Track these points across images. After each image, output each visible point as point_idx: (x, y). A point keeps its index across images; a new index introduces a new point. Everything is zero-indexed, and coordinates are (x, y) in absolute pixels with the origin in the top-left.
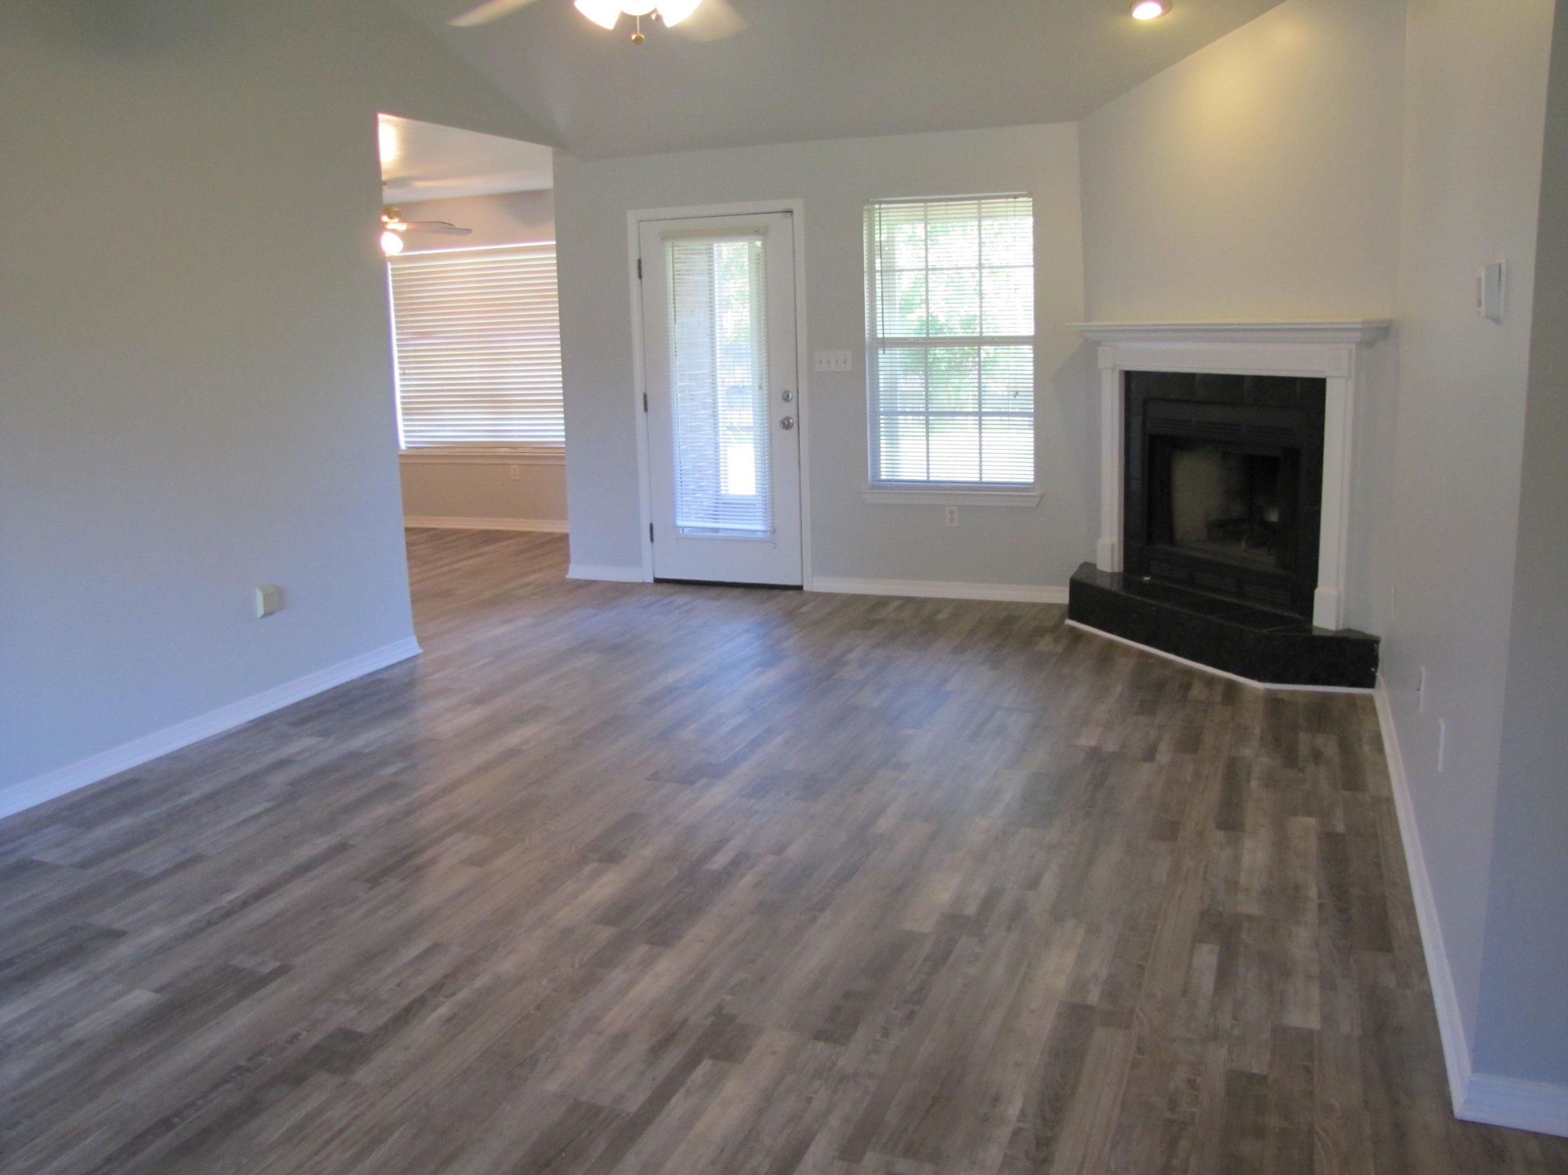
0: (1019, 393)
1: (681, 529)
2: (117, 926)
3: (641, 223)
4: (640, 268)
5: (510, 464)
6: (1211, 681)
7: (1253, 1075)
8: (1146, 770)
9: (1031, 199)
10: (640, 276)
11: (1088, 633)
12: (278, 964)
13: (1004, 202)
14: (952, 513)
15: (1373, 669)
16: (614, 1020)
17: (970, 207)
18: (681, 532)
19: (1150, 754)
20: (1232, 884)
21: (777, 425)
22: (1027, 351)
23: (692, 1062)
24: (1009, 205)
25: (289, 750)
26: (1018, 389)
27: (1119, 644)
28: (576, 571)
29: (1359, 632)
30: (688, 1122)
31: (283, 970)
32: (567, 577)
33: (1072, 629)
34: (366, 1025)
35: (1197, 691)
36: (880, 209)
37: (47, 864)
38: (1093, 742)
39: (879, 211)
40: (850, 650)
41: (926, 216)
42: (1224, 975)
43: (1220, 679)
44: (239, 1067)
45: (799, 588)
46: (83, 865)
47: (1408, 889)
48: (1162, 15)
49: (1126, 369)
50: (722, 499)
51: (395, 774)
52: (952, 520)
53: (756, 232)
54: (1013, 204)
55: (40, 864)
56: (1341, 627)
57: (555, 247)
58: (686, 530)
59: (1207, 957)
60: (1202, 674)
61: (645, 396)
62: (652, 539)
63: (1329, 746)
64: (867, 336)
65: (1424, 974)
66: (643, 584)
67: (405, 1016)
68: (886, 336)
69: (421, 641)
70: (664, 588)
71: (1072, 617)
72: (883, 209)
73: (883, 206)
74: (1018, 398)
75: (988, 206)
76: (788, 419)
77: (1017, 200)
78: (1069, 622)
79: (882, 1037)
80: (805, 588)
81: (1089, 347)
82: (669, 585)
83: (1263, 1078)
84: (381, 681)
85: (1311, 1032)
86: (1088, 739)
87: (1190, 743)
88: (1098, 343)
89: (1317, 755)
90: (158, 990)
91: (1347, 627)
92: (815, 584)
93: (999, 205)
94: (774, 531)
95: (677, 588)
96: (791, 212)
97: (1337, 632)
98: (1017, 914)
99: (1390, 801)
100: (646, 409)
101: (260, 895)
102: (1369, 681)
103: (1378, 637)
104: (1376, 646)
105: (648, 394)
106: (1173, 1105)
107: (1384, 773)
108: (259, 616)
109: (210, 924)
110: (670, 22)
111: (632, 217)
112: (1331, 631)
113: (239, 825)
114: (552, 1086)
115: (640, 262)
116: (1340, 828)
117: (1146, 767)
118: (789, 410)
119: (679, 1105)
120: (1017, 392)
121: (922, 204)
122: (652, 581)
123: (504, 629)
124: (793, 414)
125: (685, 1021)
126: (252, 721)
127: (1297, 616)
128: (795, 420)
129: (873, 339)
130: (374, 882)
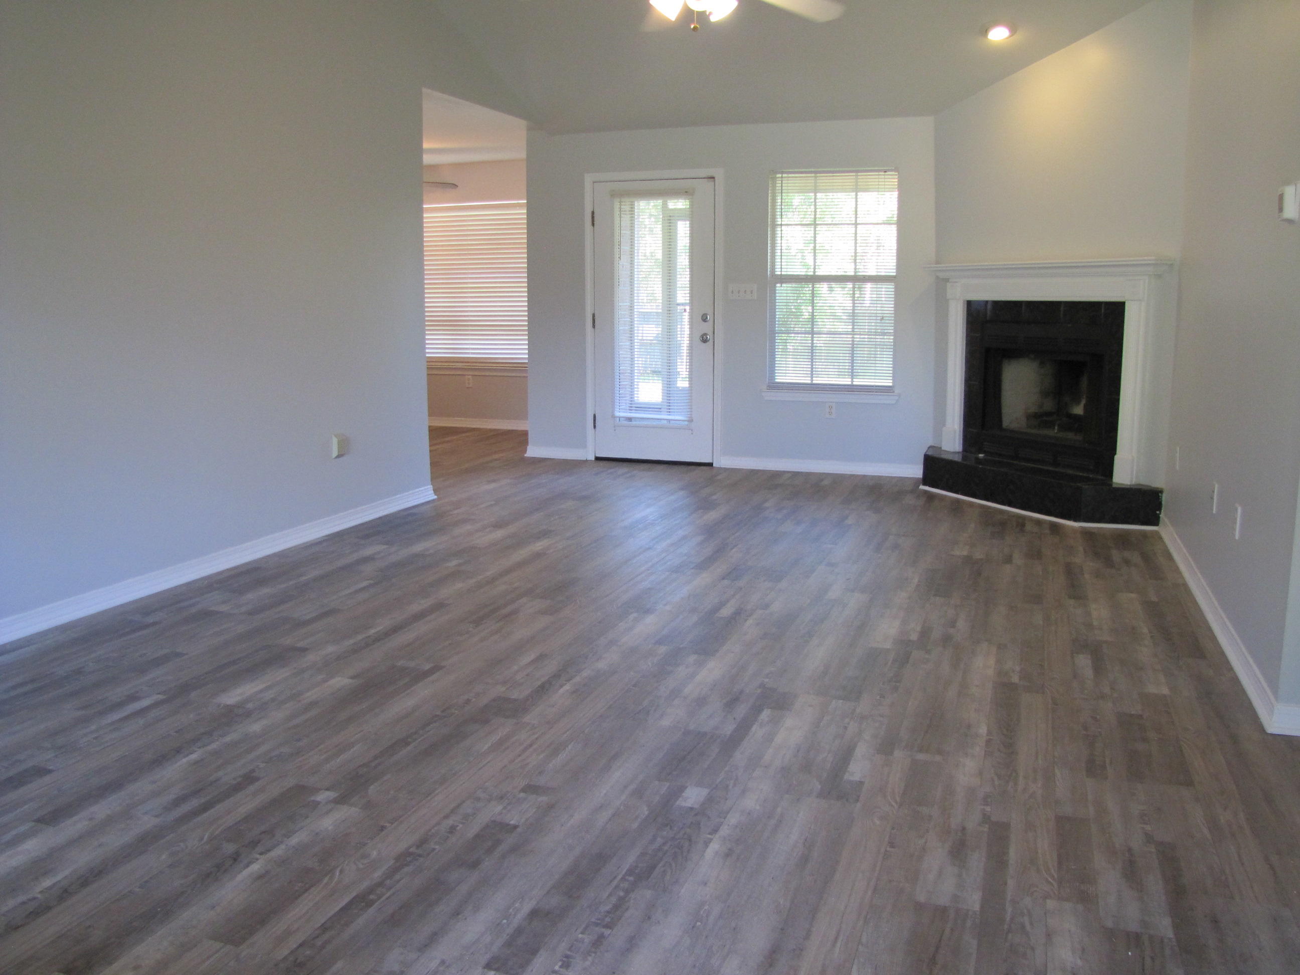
0: (885, 318)
1: (618, 419)
2: (300, 644)
3: (595, 184)
4: (593, 217)
5: (465, 375)
6: (1039, 522)
7: (1133, 715)
8: (1008, 569)
9: (897, 173)
10: (593, 224)
11: (939, 494)
12: (432, 665)
13: (877, 175)
14: (830, 407)
15: (1158, 512)
16: (691, 690)
17: (848, 179)
18: (618, 421)
19: (1009, 560)
20: (1089, 626)
21: (697, 338)
22: (890, 287)
23: (757, 710)
24: (880, 177)
25: (368, 552)
26: (885, 315)
27: (963, 501)
28: (533, 451)
29: (1147, 486)
30: (769, 739)
31: (436, 669)
32: (525, 455)
33: (926, 492)
34: (515, 695)
35: (1029, 527)
36: (782, 177)
37: (222, 612)
38: (965, 553)
39: (781, 179)
40: (766, 501)
41: (816, 186)
42: (1098, 670)
43: (1045, 521)
44: (436, 716)
45: (710, 465)
46: (251, 613)
47: (1210, 629)
48: (1010, 36)
49: (969, 299)
50: (635, 404)
51: (460, 565)
52: (830, 413)
53: (686, 192)
54: (883, 177)
55: (217, 613)
56: (1133, 483)
57: (526, 205)
58: (621, 419)
59: (1084, 662)
60: (1031, 519)
61: (594, 315)
62: (595, 427)
63: (1135, 557)
64: (769, 273)
65: (1231, 669)
66: (586, 461)
67: (543, 689)
68: (783, 273)
69: (436, 491)
70: (602, 463)
71: (925, 484)
72: (785, 177)
73: (784, 175)
74: (883, 321)
75: (863, 178)
76: (705, 334)
77: (886, 173)
78: (922, 487)
79: (880, 697)
80: (714, 465)
81: (941, 284)
82: (607, 462)
83: (1140, 717)
84: (415, 514)
85: (1165, 696)
86: (961, 551)
87: (1034, 554)
88: (947, 280)
89: (1127, 562)
90: (352, 678)
91: (1138, 483)
92: (722, 462)
93: (872, 178)
94: (691, 421)
95: (614, 464)
96: (714, 178)
97: (1130, 485)
98: (946, 639)
99: (1185, 585)
100: (594, 326)
101: (395, 630)
102: (1155, 521)
103: (1162, 489)
104: (1160, 494)
105: (595, 315)
106: (1086, 729)
107: (1177, 570)
108: (334, 457)
109: (367, 645)
110: (714, 19)
111: (588, 179)
112: (1127, 485)
113: (357, 592)
114: (666, 722)
115: (593, 213)
116: (1154, 599)
117: (1008, 566)
118: (706, 328)
119: (757, 732)
120: (883, 317)
121: (813, 175)
122: (594, 459)
123: (492, 486)
124: (710, 333)
125: (741, 692)
126: (328, 535)
127: (1100, 477)
128: (712, 336)
129: (772, 276)
130: (478, 622)
